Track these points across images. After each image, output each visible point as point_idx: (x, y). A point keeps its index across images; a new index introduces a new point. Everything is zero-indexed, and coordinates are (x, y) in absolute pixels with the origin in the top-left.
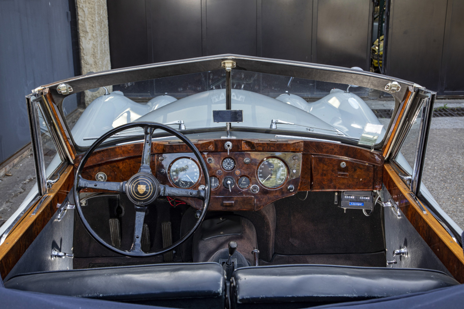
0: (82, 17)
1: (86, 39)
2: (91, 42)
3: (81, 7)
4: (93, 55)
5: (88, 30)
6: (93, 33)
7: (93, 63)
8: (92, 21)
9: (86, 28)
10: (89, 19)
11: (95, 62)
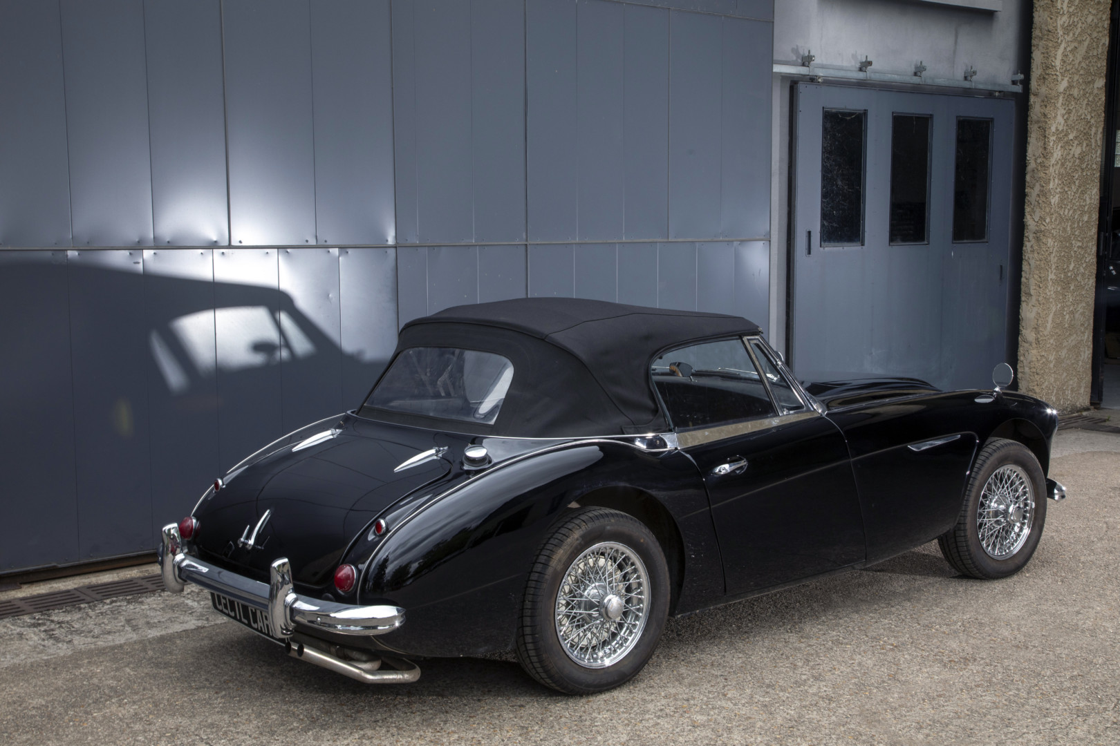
0: (1026, 273)
1: (1027, 305)
2: (1035, 309)
3: (1027, 258)
4: (1036, 328)
5: (1032, 292)
6: (1039, 296)
7: (1034, 341)
8: (1039, 279)
9: (1029, 289)
10: (1036, 276)
11: (1037, 339)
